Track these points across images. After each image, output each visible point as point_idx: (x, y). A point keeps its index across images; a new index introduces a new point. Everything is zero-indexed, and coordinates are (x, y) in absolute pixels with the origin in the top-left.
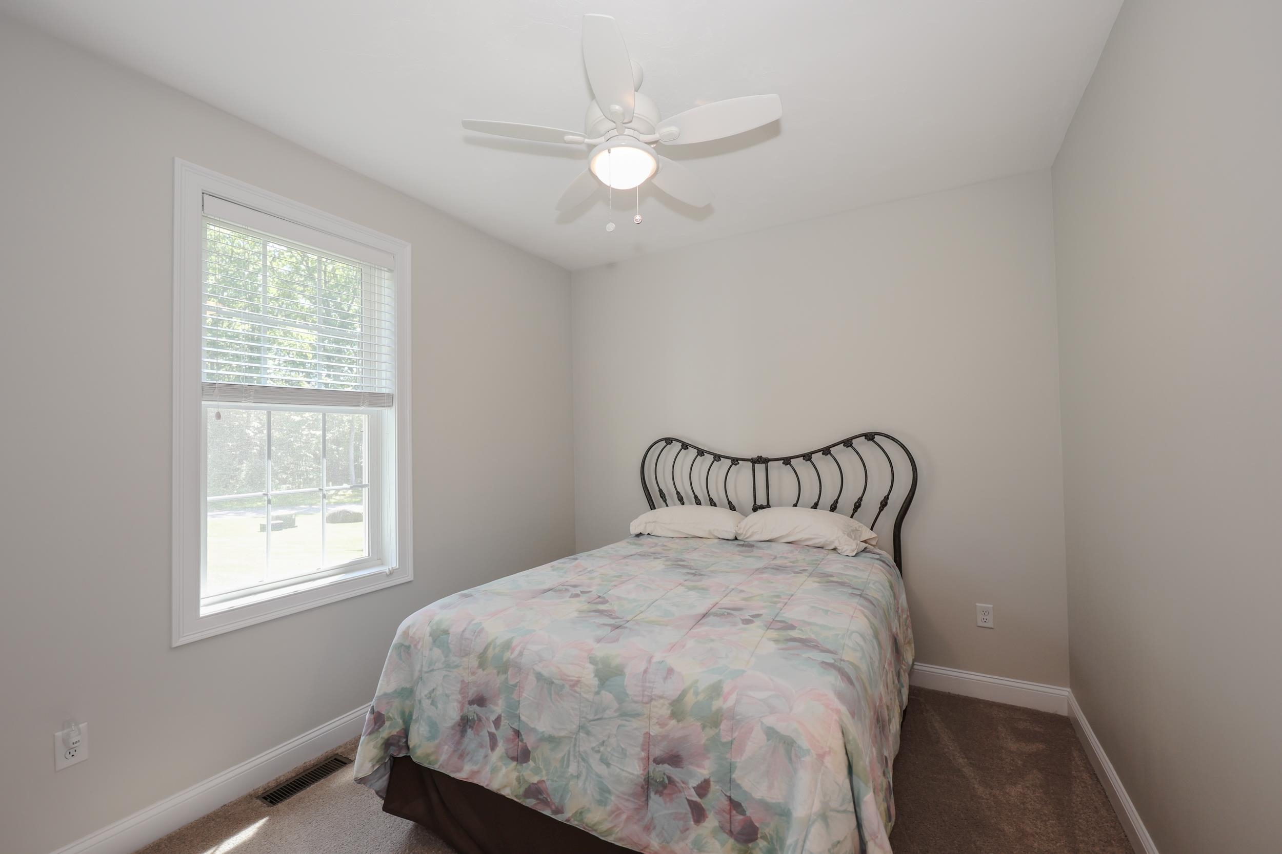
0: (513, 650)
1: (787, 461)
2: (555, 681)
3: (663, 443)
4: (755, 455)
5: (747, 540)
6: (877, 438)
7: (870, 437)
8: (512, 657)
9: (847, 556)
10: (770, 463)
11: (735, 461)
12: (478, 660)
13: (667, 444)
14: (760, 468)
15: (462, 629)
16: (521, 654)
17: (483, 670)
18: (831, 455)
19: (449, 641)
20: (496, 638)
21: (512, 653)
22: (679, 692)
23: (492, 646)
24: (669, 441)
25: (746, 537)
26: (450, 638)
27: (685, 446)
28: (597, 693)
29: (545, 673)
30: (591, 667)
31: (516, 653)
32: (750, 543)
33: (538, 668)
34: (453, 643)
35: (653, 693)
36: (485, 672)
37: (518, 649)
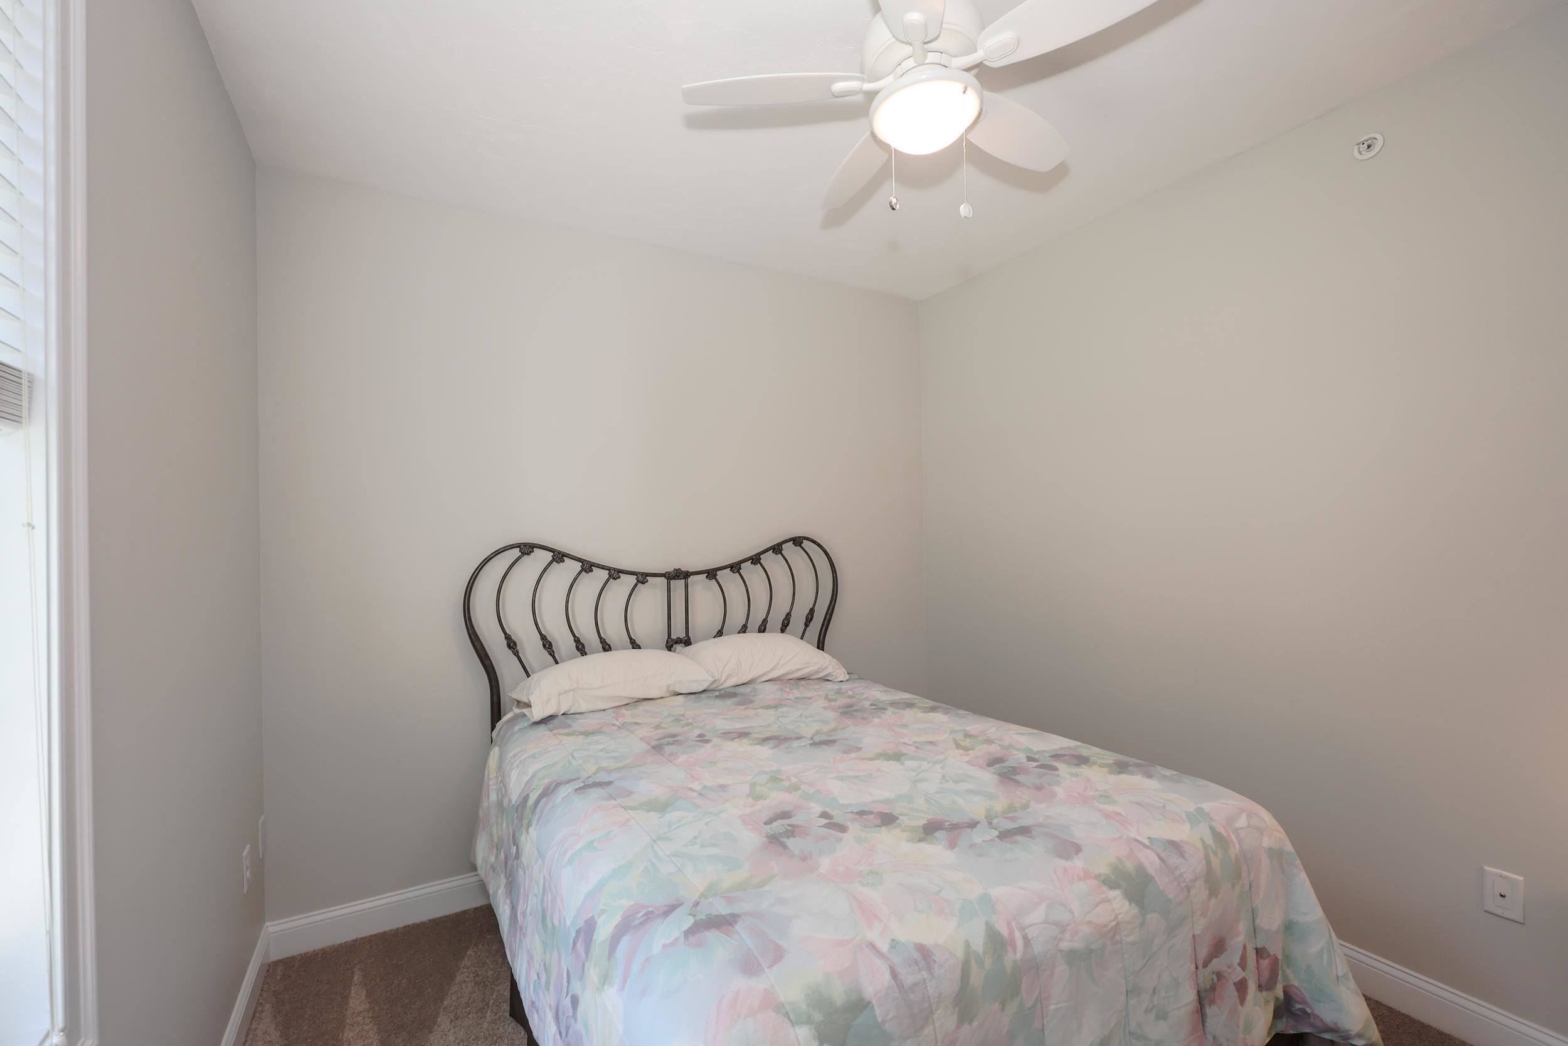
0: (1012, 942)
1: (711, 574)
2: (1093, 947)
3: (516, 552)
4: (670, 568)
5: (721, 687)
6: (806, 544)
7: (797, 541)
8: (1019, 955)
9: (842, 681)
10: (691, 579)
11: (642, 578)
12: (957, 1009)
13: (523, 554)
14: (677, 585)
15: (887, 976)
16: (1027, 940)
17: (970, 1023)
18: (761, 565)
19: (879, 1019)
20: (967, 945)
21: (1015, 951)
22: (1204, 862)
23: (974, 964)
24: (527, 549)
25: (721, 683)
26: (877, 1012)
27: (559, 557)
28: (1142, 924)
29: (1078, 944)
30: (1115, 894)
31: (1020, 944)
32: (728, 690)
33: (1065, 945)
34: (891, 1015)
35: (1187, 881)
36: (975, 1024)
37: (1018, 935)
